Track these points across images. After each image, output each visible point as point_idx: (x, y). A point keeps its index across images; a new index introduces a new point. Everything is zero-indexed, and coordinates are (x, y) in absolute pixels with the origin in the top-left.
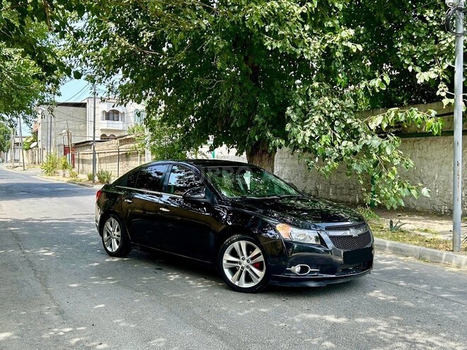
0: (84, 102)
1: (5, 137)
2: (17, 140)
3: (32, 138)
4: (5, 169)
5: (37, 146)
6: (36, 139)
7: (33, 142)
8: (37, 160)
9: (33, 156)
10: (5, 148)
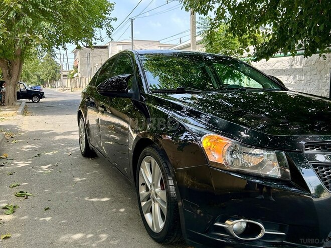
0: (107, 45)
1: (56, 71)
2: (65, 73)
3: (74, 71)
4: (58, 91)
5: (78, 76)
6: (76, 71)
7: (74, 73)
8: (78, 85)
9: (75, 83)
10: (56, 79)
